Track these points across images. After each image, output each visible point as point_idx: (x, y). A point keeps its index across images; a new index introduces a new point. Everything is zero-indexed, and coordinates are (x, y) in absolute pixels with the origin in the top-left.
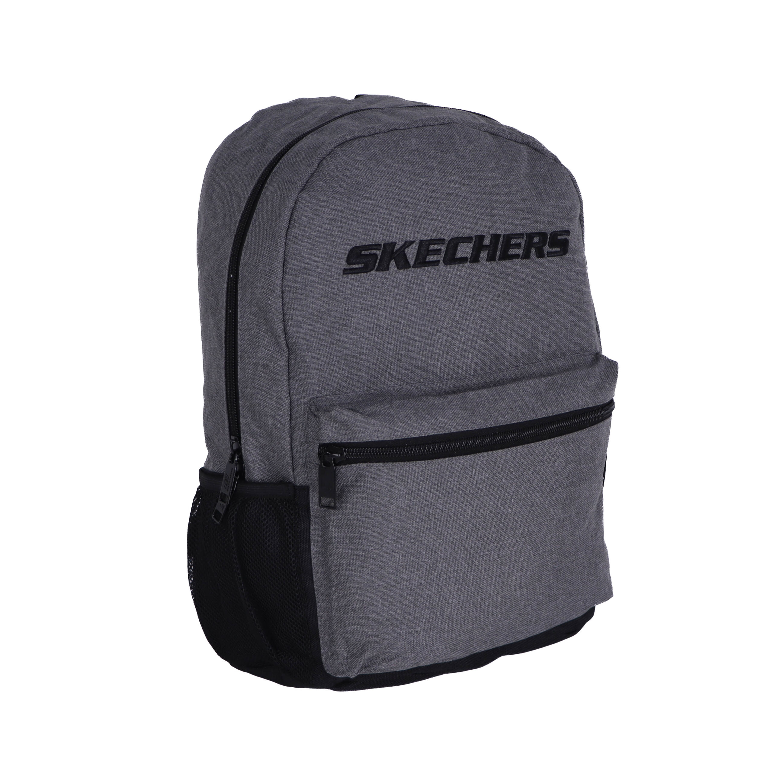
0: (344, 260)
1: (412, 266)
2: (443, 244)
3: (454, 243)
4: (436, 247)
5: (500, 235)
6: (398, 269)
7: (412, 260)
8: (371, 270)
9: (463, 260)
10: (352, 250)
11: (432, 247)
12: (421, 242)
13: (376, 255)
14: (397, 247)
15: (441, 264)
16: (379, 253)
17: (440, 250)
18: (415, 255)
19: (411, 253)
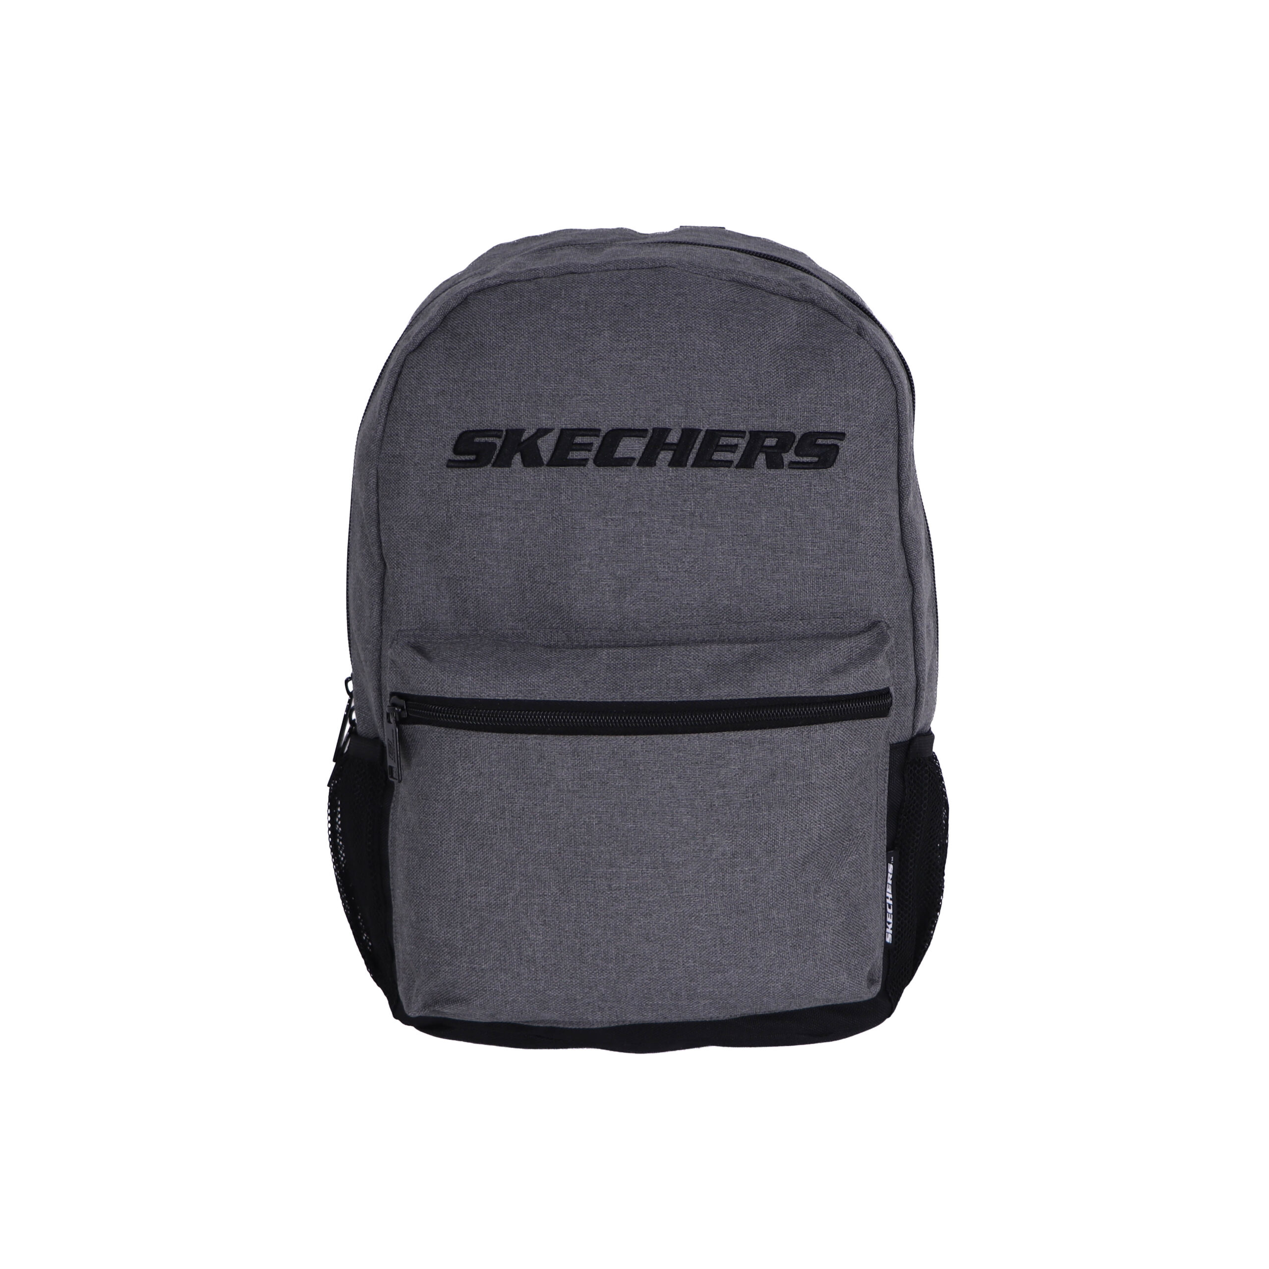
0: (450, 448)
1: (545, 463)
2: (598, 436)
3: (615, 436)
4: (586, 440)
5: (699, 431)
6: (524, 466)
7: (546, 456)
8: (486, 464)
9: (626, 462)
10: (461, 435)
11: (578, 440)
12: (563, 431)
13: (494, 445)
14: (526, 436)
15: (591, 463)
16: (499, 442)
17: (591, 444)
18: (552, 448)
19: (546, 446)
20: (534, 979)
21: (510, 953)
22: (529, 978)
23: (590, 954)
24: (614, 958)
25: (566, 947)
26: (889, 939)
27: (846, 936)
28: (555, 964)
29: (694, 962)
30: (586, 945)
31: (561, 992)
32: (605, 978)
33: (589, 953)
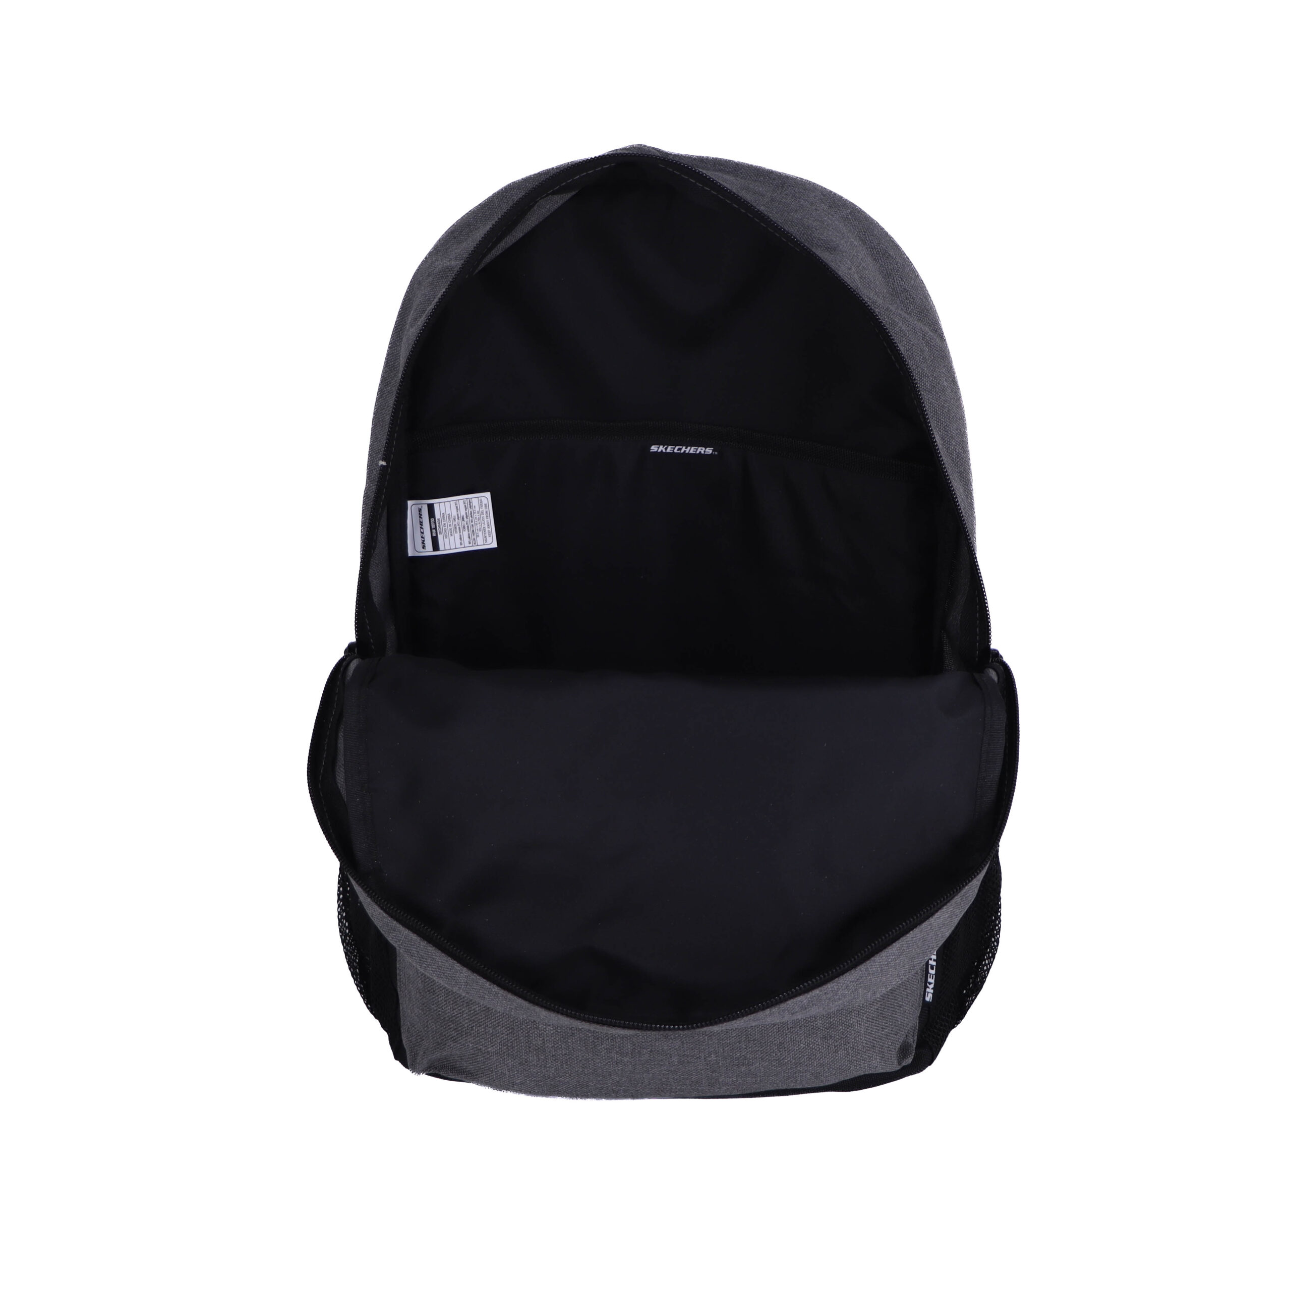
20: (543, 1066)
21: (518, 1040)
22: (538, 1064)
23: (604, 1048)
24: (630, 1053)
25: (578, 1039)
26: (929, 998)
27: (880, 1021)
28: (565, 1054)
29: (716, 1057)
30: (600, 1039)
31: (572, 1079)
32: (619, 1069)
33: (603, 1046)
